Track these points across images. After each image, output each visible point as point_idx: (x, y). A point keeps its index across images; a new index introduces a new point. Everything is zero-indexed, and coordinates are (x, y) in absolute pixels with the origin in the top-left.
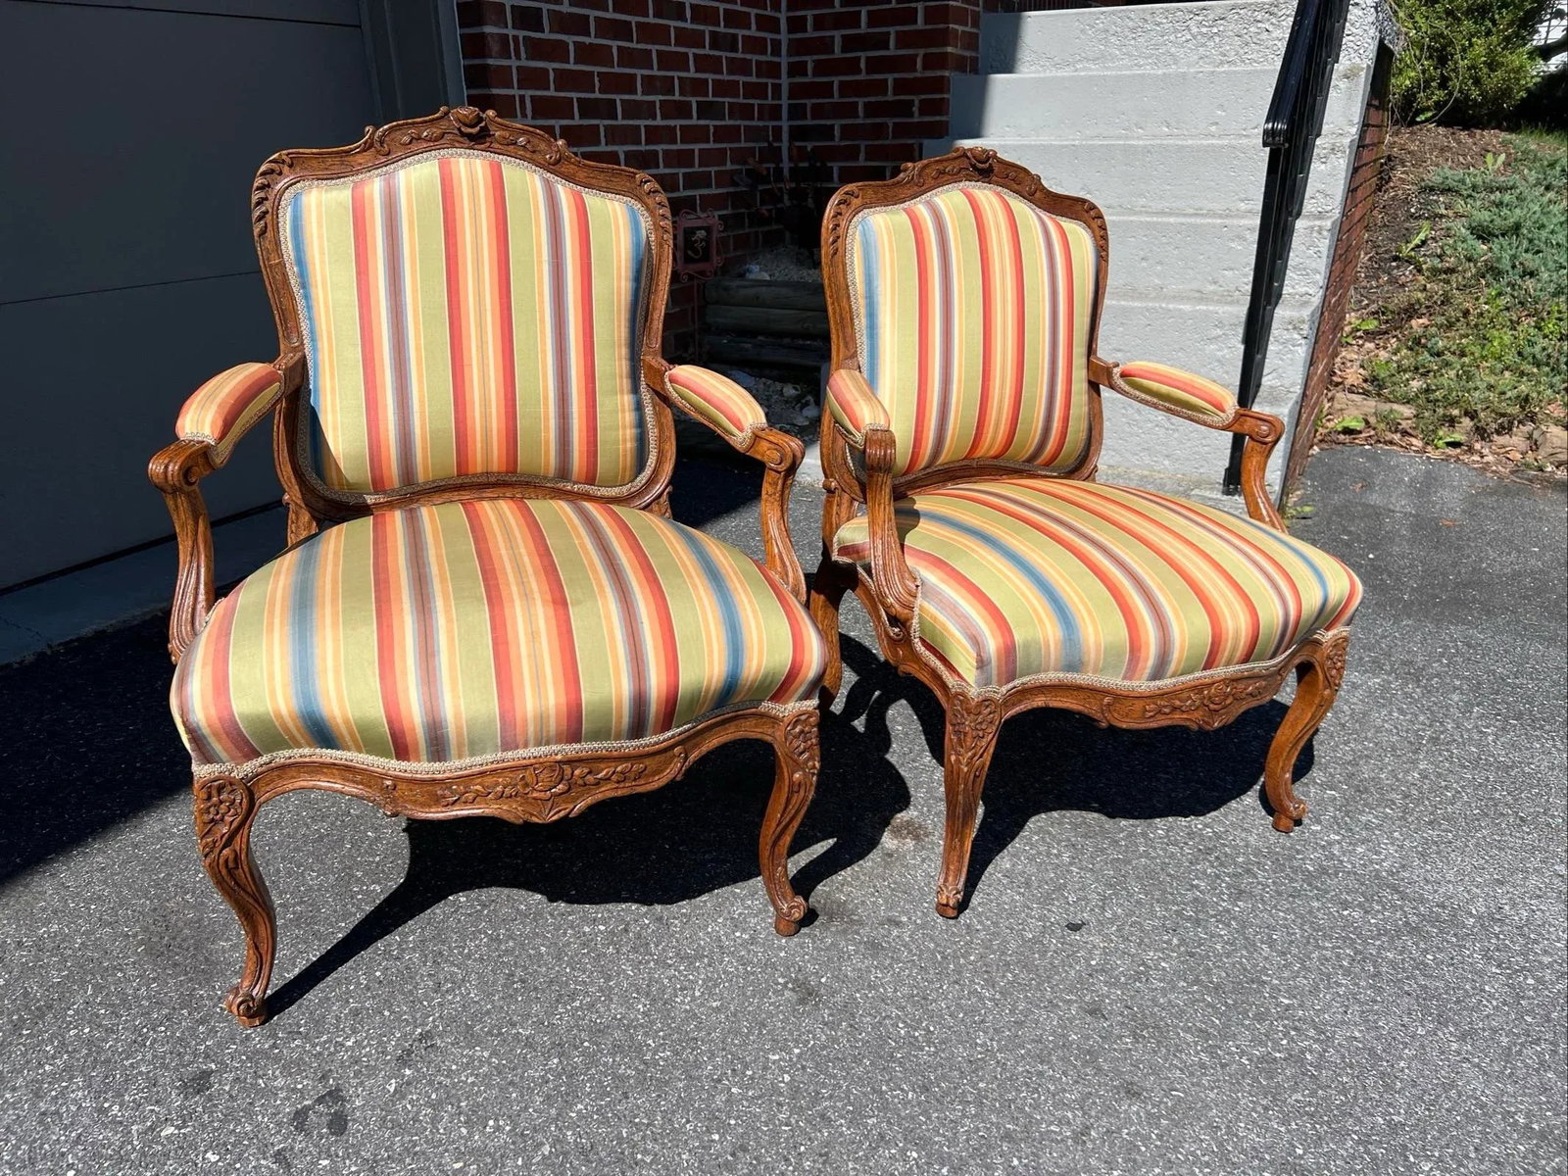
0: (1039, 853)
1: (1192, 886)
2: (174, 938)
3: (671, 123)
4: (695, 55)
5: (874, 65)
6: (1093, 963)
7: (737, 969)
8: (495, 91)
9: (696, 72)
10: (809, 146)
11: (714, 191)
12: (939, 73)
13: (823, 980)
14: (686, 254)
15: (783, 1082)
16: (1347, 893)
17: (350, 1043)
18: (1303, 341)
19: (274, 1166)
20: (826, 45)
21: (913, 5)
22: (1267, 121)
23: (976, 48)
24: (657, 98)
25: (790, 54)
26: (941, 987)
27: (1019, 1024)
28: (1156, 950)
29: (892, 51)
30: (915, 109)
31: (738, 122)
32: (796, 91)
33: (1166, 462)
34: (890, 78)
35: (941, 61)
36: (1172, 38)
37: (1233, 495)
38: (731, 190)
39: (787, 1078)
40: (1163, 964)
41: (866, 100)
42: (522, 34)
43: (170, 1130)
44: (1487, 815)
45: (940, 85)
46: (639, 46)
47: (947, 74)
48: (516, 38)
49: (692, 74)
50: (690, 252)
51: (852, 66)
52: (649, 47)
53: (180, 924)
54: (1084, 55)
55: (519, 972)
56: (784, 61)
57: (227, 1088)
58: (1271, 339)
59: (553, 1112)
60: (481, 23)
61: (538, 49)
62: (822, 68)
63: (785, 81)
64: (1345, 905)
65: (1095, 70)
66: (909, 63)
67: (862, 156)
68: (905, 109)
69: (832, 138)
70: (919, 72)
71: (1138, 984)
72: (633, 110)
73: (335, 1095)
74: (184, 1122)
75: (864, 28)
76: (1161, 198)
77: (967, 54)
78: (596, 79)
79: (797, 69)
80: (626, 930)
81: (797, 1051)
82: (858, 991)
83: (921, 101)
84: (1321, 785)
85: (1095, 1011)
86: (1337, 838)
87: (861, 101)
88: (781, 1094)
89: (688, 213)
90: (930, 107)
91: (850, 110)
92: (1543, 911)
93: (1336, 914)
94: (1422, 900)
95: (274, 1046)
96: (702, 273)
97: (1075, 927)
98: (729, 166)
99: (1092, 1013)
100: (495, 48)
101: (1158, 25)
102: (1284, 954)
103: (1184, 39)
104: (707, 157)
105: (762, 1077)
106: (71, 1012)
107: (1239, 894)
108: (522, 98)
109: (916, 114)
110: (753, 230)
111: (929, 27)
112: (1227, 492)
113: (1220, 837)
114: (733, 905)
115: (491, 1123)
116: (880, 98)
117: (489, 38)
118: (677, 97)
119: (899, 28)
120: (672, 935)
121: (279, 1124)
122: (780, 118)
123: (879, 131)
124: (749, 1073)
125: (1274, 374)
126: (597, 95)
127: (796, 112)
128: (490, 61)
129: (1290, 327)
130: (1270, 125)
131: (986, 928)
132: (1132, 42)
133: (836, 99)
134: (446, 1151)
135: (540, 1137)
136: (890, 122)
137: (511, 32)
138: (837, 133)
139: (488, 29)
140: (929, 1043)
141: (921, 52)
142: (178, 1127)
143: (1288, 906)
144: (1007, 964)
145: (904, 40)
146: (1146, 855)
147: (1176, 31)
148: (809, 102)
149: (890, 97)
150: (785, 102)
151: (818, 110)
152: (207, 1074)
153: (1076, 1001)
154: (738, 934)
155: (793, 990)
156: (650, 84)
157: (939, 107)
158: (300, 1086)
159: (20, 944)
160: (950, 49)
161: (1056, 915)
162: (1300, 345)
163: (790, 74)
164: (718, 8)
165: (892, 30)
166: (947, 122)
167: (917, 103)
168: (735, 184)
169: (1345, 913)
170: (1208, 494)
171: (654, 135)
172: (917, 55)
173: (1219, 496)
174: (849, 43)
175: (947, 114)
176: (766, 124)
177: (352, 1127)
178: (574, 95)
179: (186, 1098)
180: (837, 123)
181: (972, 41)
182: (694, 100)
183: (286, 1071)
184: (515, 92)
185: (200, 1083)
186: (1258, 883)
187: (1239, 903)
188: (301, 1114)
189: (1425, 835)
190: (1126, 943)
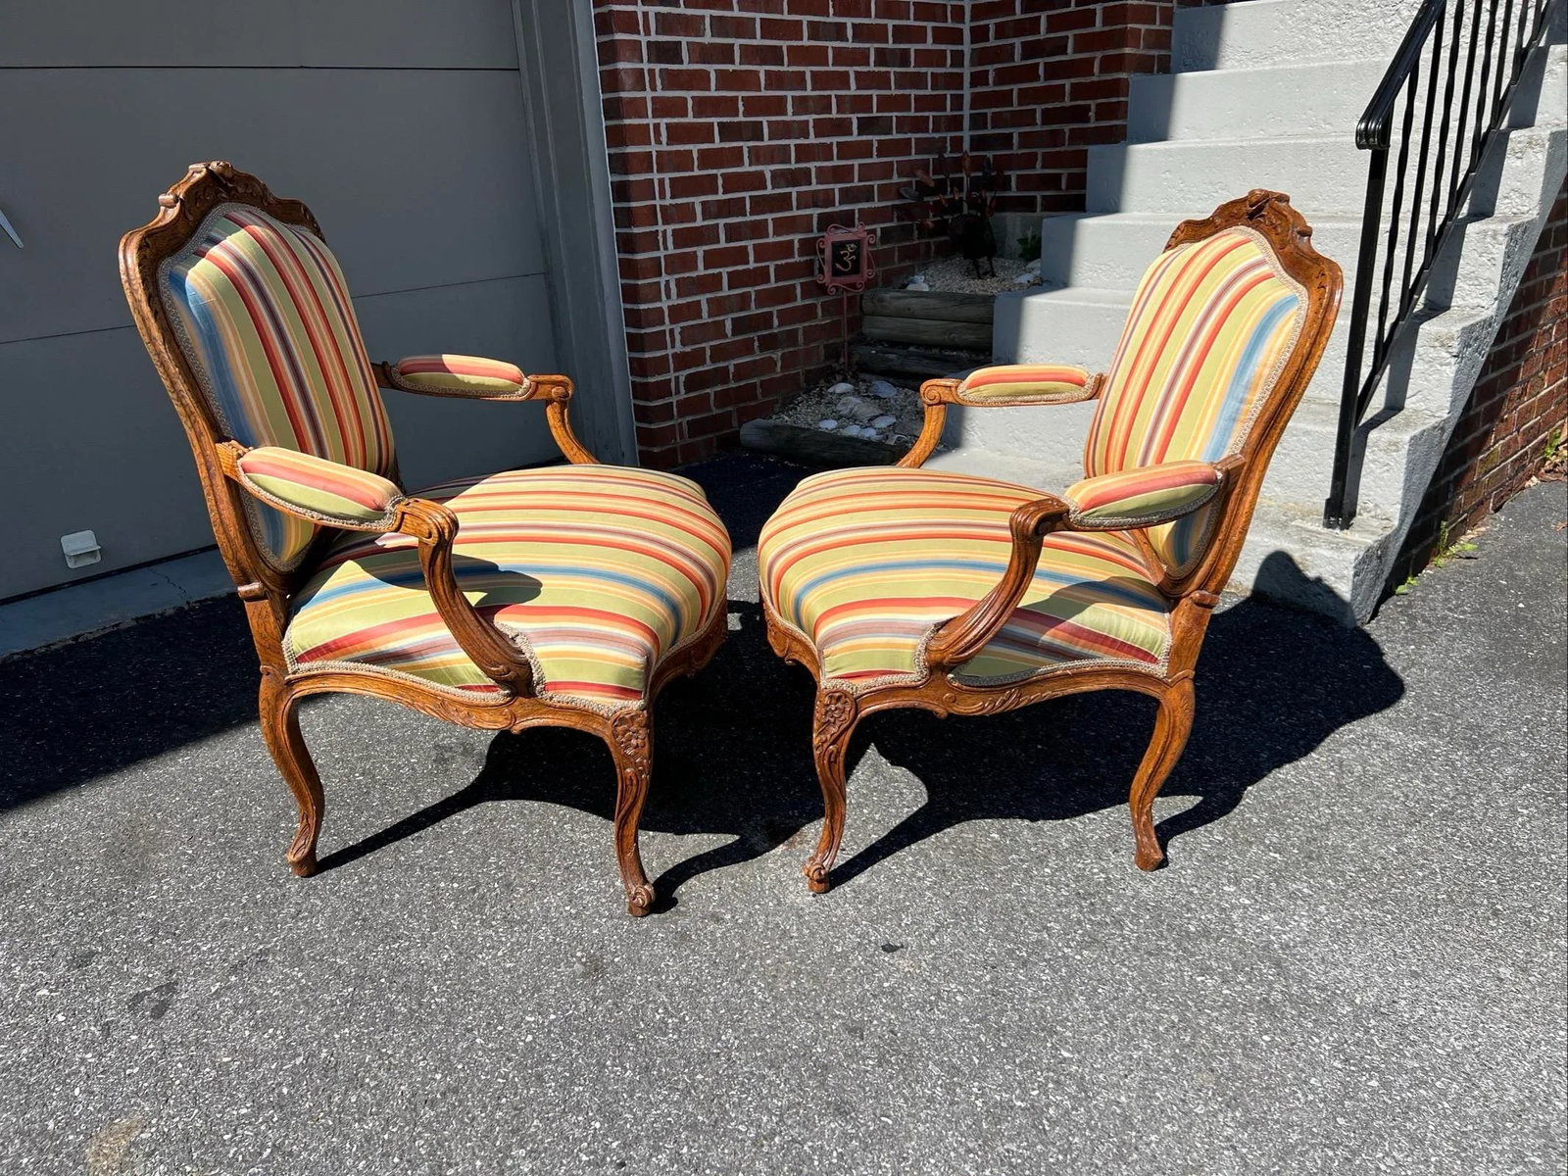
0: (903, 874)
1: (1046, 928)
2: (130, 846)
3: (827, 140)
4: (856, 72)
5: (1053, 71)
6: (886, 985)
7: (547, 938)
8: (627, 122)
9: (858, 89)
10: (990, 154)
11: (876, 204)
12: (1116, 76)
13: (616, 960)
14: (834, 267)
15: (524, 1041)
16: (1217, 960)
17: (205, 949)
18: (1453, 360)
19: (98, 1033)
20: (1005, 53)
21: (1091, 7)
22: (1361, 122)
23: (1168, 47)
24: (810, 118)
25: (972, 64)
26: (721, 984)
27: (773, 1029)
28: (960, 983)
29: (1070, 55)
30: (1091, 114)
31: (908, 136)
32: (978, 100)
33: (1278, 489)
34: (1067, 83)
35: (1112, 64)
36: (1381, 23)
37: (1334, 528)
38: (897, 202)
39: (530, 1038)
40: (958, 998)
41: (1044, 106)
42: (657, 67)
43: (45, 992)
44: (1453, 901)
45: (1118, 88)
46: (791, 69)
47: (1124, 75)
48: (651, 72)
49: (853, 91)
50: (838, 266)
51: (1030, 73)
52: (801, 69)
53: (141, 835)
54: (1283, 47)
55: (366, 912)
56: (967, 71)
57: (100, 967)
58: (1416, 356)
59: (324, 1030)
60: (615, 60)
61: (673, 80)
62: (1003, 77)
63: (967, 92)
64: (1205, 971)
65: (1295, 62)
66: (1085, 67)
67: (1039, 164)
68: (1080, 114)
69: (1011, 147)
70: (1097, 76)
71: (918, 1012)
72: (782, 130)
73: (171, 988)
74: (57, 987)
75: (1043, 34)
76: (1335, 201)
77: (1155, 53)
78: (740, 103)
79: (978, 79)
80: (474, 891)
81: (552, 1017)
82: (641, 974)
83: (1098, 105)
84: (1268, 847)
85: (856, 1030)
86: (1247, 902)
87: (1039, 109)
88: (516, 1051)
89: (836, 228)
90: (1105, 112)
91: (1027, 118)
92: (1447, 1013)
93: (1188, 979)
94: (1303, 978)
95: (151, 941)
96: (853, 286)
97: (889, 949)
98: (895, 179)
99: (852, 1031)
100: (628, 81)
101: (1365, 10)
102: (1098, 1008)
103: (1393, 24)
104: (867, 172)
105: (509, 1034)
106: (29, 891)
107: (1091, 942)
108: (657, 127)
109: (1093, 119)
110: (923, 241)
111: (1107, 29)
112: (1328, 525)
113: (1110, 884)
114: (579, 882)
115: (271, 1031)
116: (1058, 105)
117: (622, 73)
118: (834, 115)
119: (1077, 32)
120: (510, 901)
121: (119, 1002)
122: (961, 129)
123: (1055, 138)
124: (500, 1028)
125: (1419, 396)
126: (741, 118)
127: (978, 121)
128: (623, 95)
129: (1437, 344)
130: (1363, 126)
131: (801, 935)
132: (1336, 30)
133: (1016, 107)
134: (225, 1046)
135: (300, 1049)
136: (1067, 128)
137: (646, 66)
138: (1015, 140)
139: (621, 65)
140: (676, 1030)
141: (1099, 55)
142: (51, 991)
143: (1139, 963)
144: (800, 972)
145: (1083, 44)
146: (1017, 891)
147: (1385, 16)
148: (989, 111)
149: (1067, 103)
150: (966, 112)
151: (998, 121)
152: (92, 954)
153: (843, 1018)
154: (567, 908)
155: (584, 964)
156: (801, 105)
157: (1115, 111)
158: (150, 976)
159: (25, 834)
160: (1127, 50)
161: (881, 934)
162: (1449, 364)
163: (973, 84)
164: (886, 25)
165: (1070, 34)
166: (1125, 126)
167: (1093, 107)
168: (900, 196)
169: (1199, 979)
170: (1309, 526)
171: (804, 153)
172: (1093, 59)
173: (1321, 529)
174: (1030, 50)
175: (1125, 117)
176: (944, 135)
177: (170, 1014)
178: (715, 120)
179: (68, 970)
180: (1016, 132)
181: (1162, 40)
182: (854, 117)
183: (148, 963)
184: (650, 121)
185: (82, 961)
186: (1120, 935)
187: (1084, 952)
188: (138, 997)
189: (1357, 913)
190: (933, 972)
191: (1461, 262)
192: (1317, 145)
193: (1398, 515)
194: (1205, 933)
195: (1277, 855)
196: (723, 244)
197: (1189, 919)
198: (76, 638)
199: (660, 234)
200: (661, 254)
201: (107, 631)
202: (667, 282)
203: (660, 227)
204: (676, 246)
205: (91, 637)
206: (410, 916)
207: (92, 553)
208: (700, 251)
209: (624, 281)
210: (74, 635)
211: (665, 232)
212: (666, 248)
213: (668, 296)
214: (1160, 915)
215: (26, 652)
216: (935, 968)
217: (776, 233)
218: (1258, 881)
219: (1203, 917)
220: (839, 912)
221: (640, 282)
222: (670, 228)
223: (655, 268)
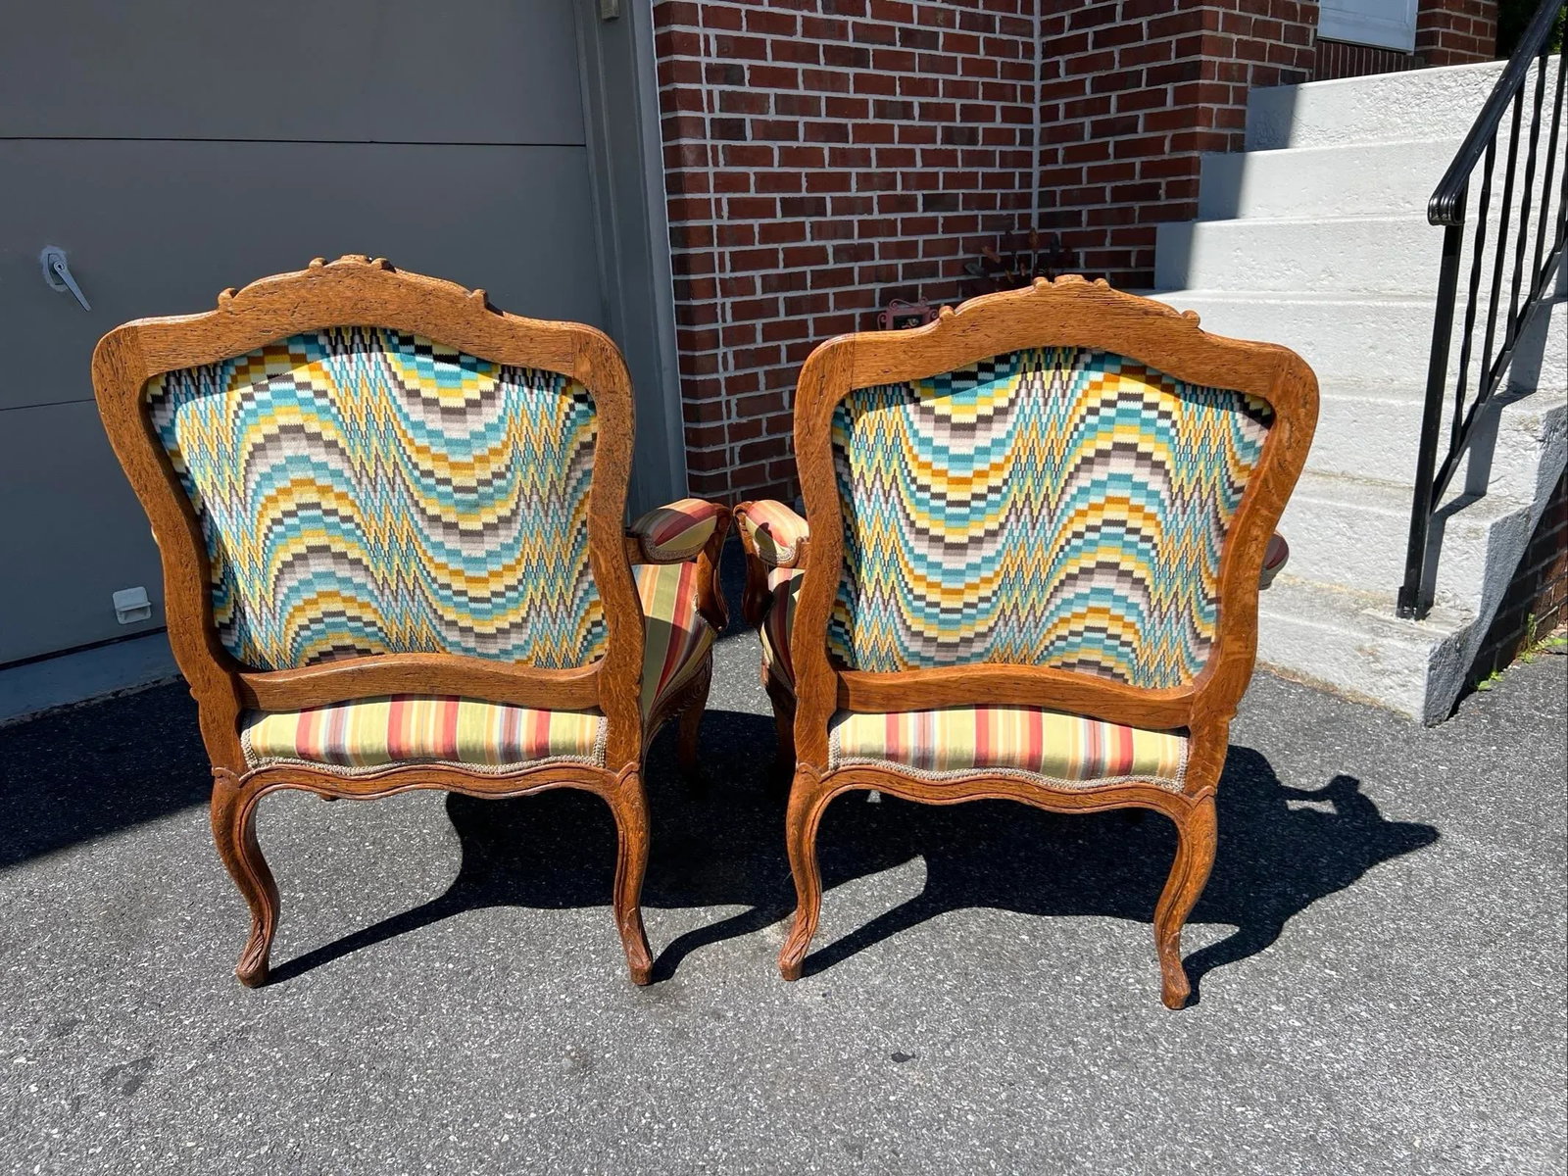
0: (921, 976)
1: (1072, 1042)
2: (130, 909)
3: (891, 216)
4: (922, 150)
5: (1122, 149)
6: (892, 1098)
7: (537, 1028)
8: (688, 196)
9: (924, 166)
10: (1058, 231)
11: (941, 279)
12: (1187, 154)
13: (607, 1056)
15: (499, 1141)
16: (1260, 1089)
17: (187, 1022)
18: (1539, 445)
19: (67, 1107)
20: (1075, 132)
21: (1162, 87)
22: (1433, 197)
23: (1242, 125)
24: (875, 194)
25: (1042, 142)
26: (714, 1088)
27: (765, 1141)
28: (973, 1101)
29: (1141, 134)
30: (1162, 192)
31: (975, 212)
32: (1047, 179)
33: (1349, 576)
34: (1138, 161)
35: (1182, 143)
36: (1463, 102)
37: (1409, 618)
38: (962, 278)
39: (506, 1138)
40: (969, 1117)
41: (1113, 184)
42: (721, 143)
43: (22, 1060)
44: (1529, 1033)
45: (1190, 166)
46: (856, 146)
47: (1195, 154)
48: (714, 148)
49: (919, 168)
51: (1100, 151)
52: (866, 146)
53: (143, 898)
54: (1360, 126)
55: (356, 991)
56: (1036, 150)
57: (80, 1037)
58: (1498, 440)
59: (294, 1118)
60: (678, 137)
61: (736, 156)
62: (1072, 155)
63: (1036, 170)
64: (1245, 1101)
65: (1374, 142)
66: (1156, 145)
67: (1108, 241)
68: (1151, 192)
69: (1079, 224)
70: (1168, 154)
71: (924, 1131)
72: (844, 206)
73: (146, 1063)
74: (35, 1055)
75: (1113, 113)
76: (1413, 280)
77: (1228, 132)
78: (804, 179)
79: (1048, 157)
80: (469, 973)
81: (533, 1115)
82: (631, 1074)
83: (1168, 184)
84: (1323, 962)
85: (854, 1148)
86: (1297, 1024)
87: (1108, 187)
88: (489, 1152)
89: (898, 303)
90: (1174, 190)
91: (1098, 196)
92: (1516, 1162)
93: (1226, 1109)
94: (1355, 1116)
95: (135, 1012)
97: (899, 1058)
98: (961, 255)
99: (850, 1148)
100: (690, 156)
101: (1446, 88)
102: (1123, 1137)
103: (1476, 102)
104: (931, 248)
105: (485, 1133)
106: (24, 953)
107: (1122, 1060)
108: (718, 201)
109: (1163, 196)
111: (1177, 108)
112: (1402, 615)
113: (1146, 997)
114: (578, 969)
115: (240, 1116)
116: (1128, 183)
117: (685, 149)
118: (899, 191)
119: (1148, 111)
120: (504, 986)
121: (93, 1075)
122: (1029, 206)
123: (1125, 215)
124: (476, 1125)
125: (1502, 482)
126: (804, 194)
127: (1047, 199)
128: (685, 170)
129: (1521, 427)
130: (1435, 201)
131: (806, 1039)
132: (1416, 109)
133: (1084, 185)
134: (191, 1130)
135: (267, 1138)
136: (1137, 206)
137: (709, 142)
138: (1084, 218)
139: (684, 141)
140: (662, 1137)
141: (1170, 134)
142: (28, 1059)
143: (1172, 1087)
144: (801, 1079)
145: (1153, 122)
146: (1043, 1001)
147: (1467, 94)
148: (1058, 189)
149: (1137, 181)
150: (1035, 190)
151: (1067, 198)
152: (75, 1022)
153: (842, 1133)
154: (563, 996)
155: (573, 1059)
156: (866, 181)
157: (1188, 189)
158: (129, 1048)
159: (31, 893)
160: (1198, 129)
161: (891, 1042)
162: (1534, 449)
163: (1042, 163)
164: (954, 104)
165: (1141, 113)
166: (1196, 205)
167: (1163, 186)
168: (966, 272)
169: (1239, 1110)
170: (1381, 615)
171: (868, 229)
172: (1164, 137)
173: (1394, 619)
174: (1099, 129)
175: (1196, 195)
176: (1011, 212)
177: (142, 1091)
178: (777, 196)
179: (49, 1038)
180: (1085, 210)
181: (1236, 119)
182: (919, 194)
183: (128, 1036)
184: (712, 196)
185: (64, 1029)
186: (1153, 1055)
187: (1112, 1072)
188: (114, 1071)
189: (1420, 1043)
190: (945, 1086)
191: (1547, 343)
192: (1395, 223)
193: (1479, 607)
194: (1248, 1057)
195: (1333, 973)
196: (782, 317)
197: (1231, 1040)
198: (116, 694)
199: (719, 307)
200: (719, 326)
201: (147, 687)
202: (725, 354)
203: (719, 300)
204: (735, 318)
205: (131, 693)
206: (400, 997)
207: (142, 610)
208: (759, 323)
209: (682, 353)
210: (114, 690)
211: (723, 305)
212: (724, 321)
213: (726, 369)
214: (1199, 1034)
215: (66, 706)
216: (948, 1082)
217: (837, 308)
218: (1311, 1001)
219: (1247, 1039)
220: (849, 1015)
221: (697, 354)
222: (729, 301)
223: (712, 340)
